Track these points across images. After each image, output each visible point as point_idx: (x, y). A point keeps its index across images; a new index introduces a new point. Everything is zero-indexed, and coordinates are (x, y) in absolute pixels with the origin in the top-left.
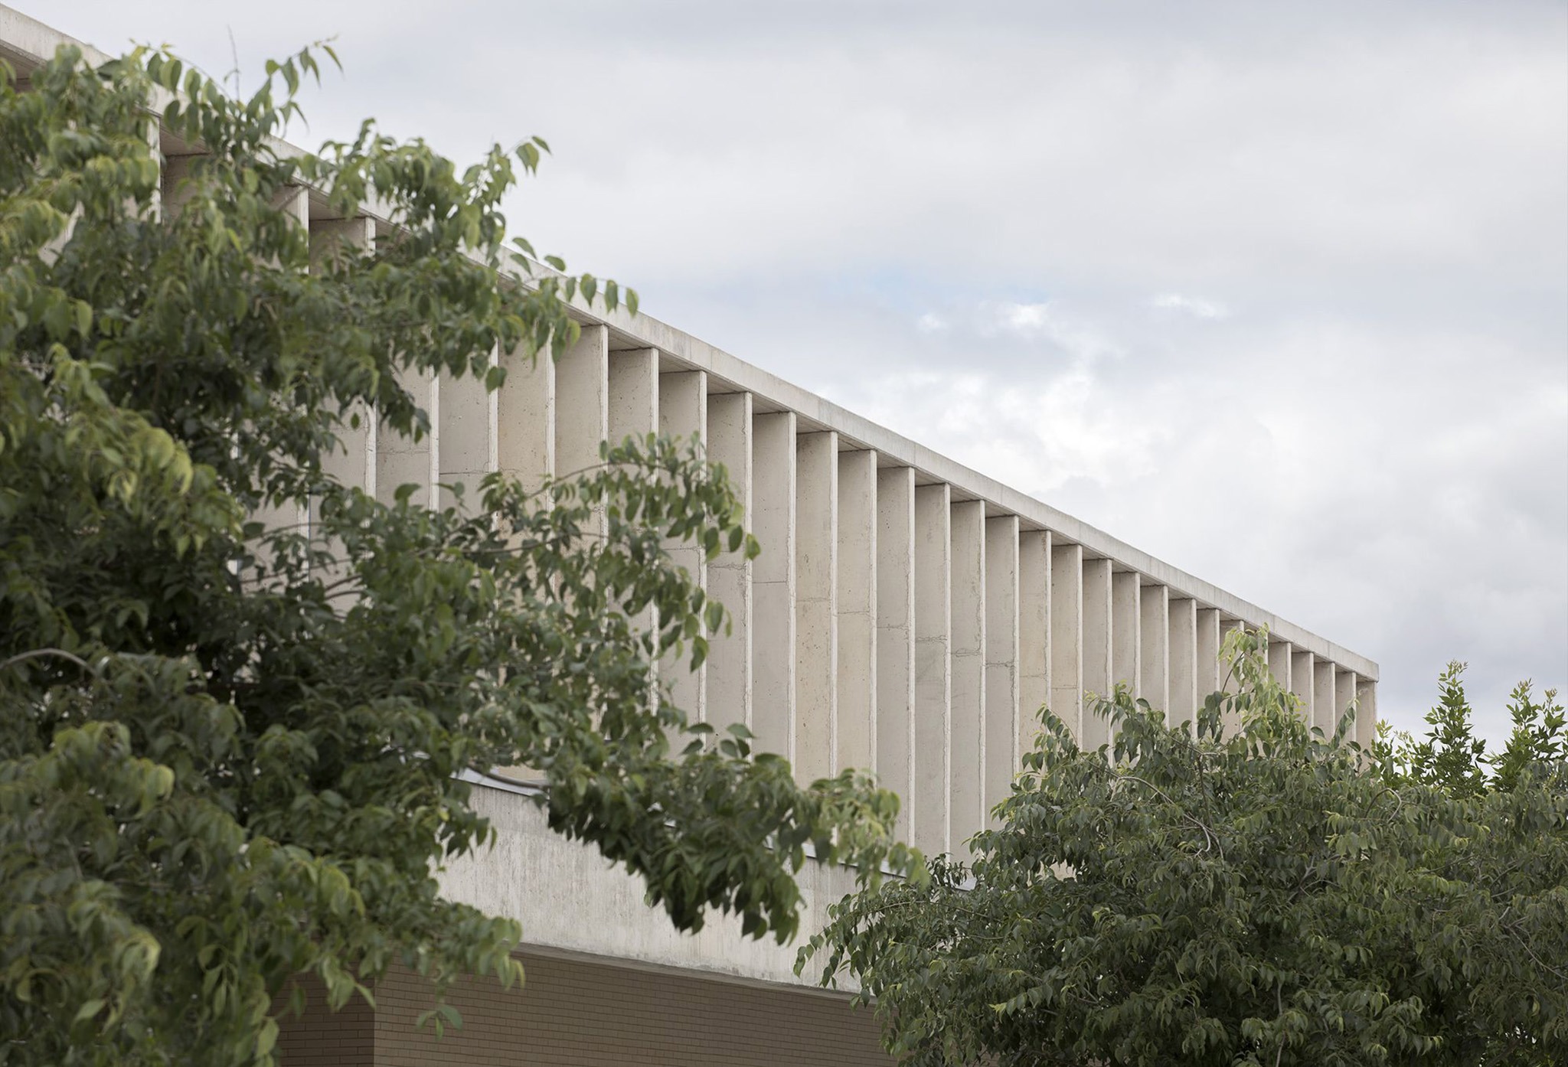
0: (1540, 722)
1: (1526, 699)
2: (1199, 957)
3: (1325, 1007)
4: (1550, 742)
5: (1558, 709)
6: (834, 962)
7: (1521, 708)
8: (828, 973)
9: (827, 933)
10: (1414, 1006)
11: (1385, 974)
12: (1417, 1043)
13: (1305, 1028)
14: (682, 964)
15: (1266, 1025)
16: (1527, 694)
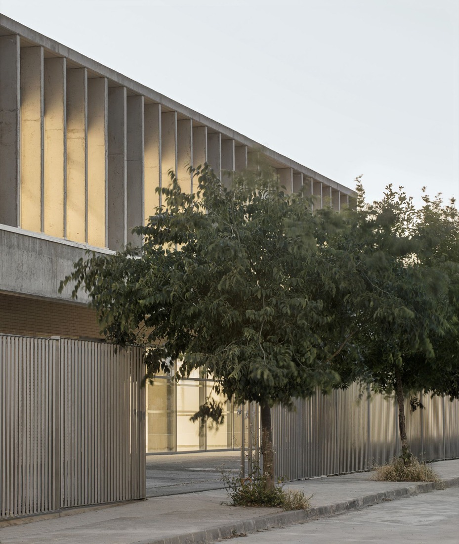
0: (396, 199)
1: (391, 190)
2: (228, 283)
3: (282, 305)
4: (401, 207)
5: (404, 193)
6: (77, 288)
7: (389, 193)
8: (74, 293)
9: (73, 274)
10: (320, 304)
11: (310, 291)
12: (320, 320)
13: (273, 314)
14: (48, 296)
15: (256, 313)
16: (391, 188)
